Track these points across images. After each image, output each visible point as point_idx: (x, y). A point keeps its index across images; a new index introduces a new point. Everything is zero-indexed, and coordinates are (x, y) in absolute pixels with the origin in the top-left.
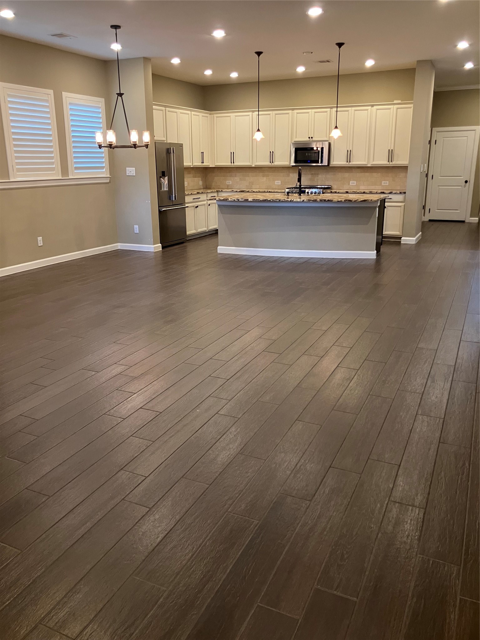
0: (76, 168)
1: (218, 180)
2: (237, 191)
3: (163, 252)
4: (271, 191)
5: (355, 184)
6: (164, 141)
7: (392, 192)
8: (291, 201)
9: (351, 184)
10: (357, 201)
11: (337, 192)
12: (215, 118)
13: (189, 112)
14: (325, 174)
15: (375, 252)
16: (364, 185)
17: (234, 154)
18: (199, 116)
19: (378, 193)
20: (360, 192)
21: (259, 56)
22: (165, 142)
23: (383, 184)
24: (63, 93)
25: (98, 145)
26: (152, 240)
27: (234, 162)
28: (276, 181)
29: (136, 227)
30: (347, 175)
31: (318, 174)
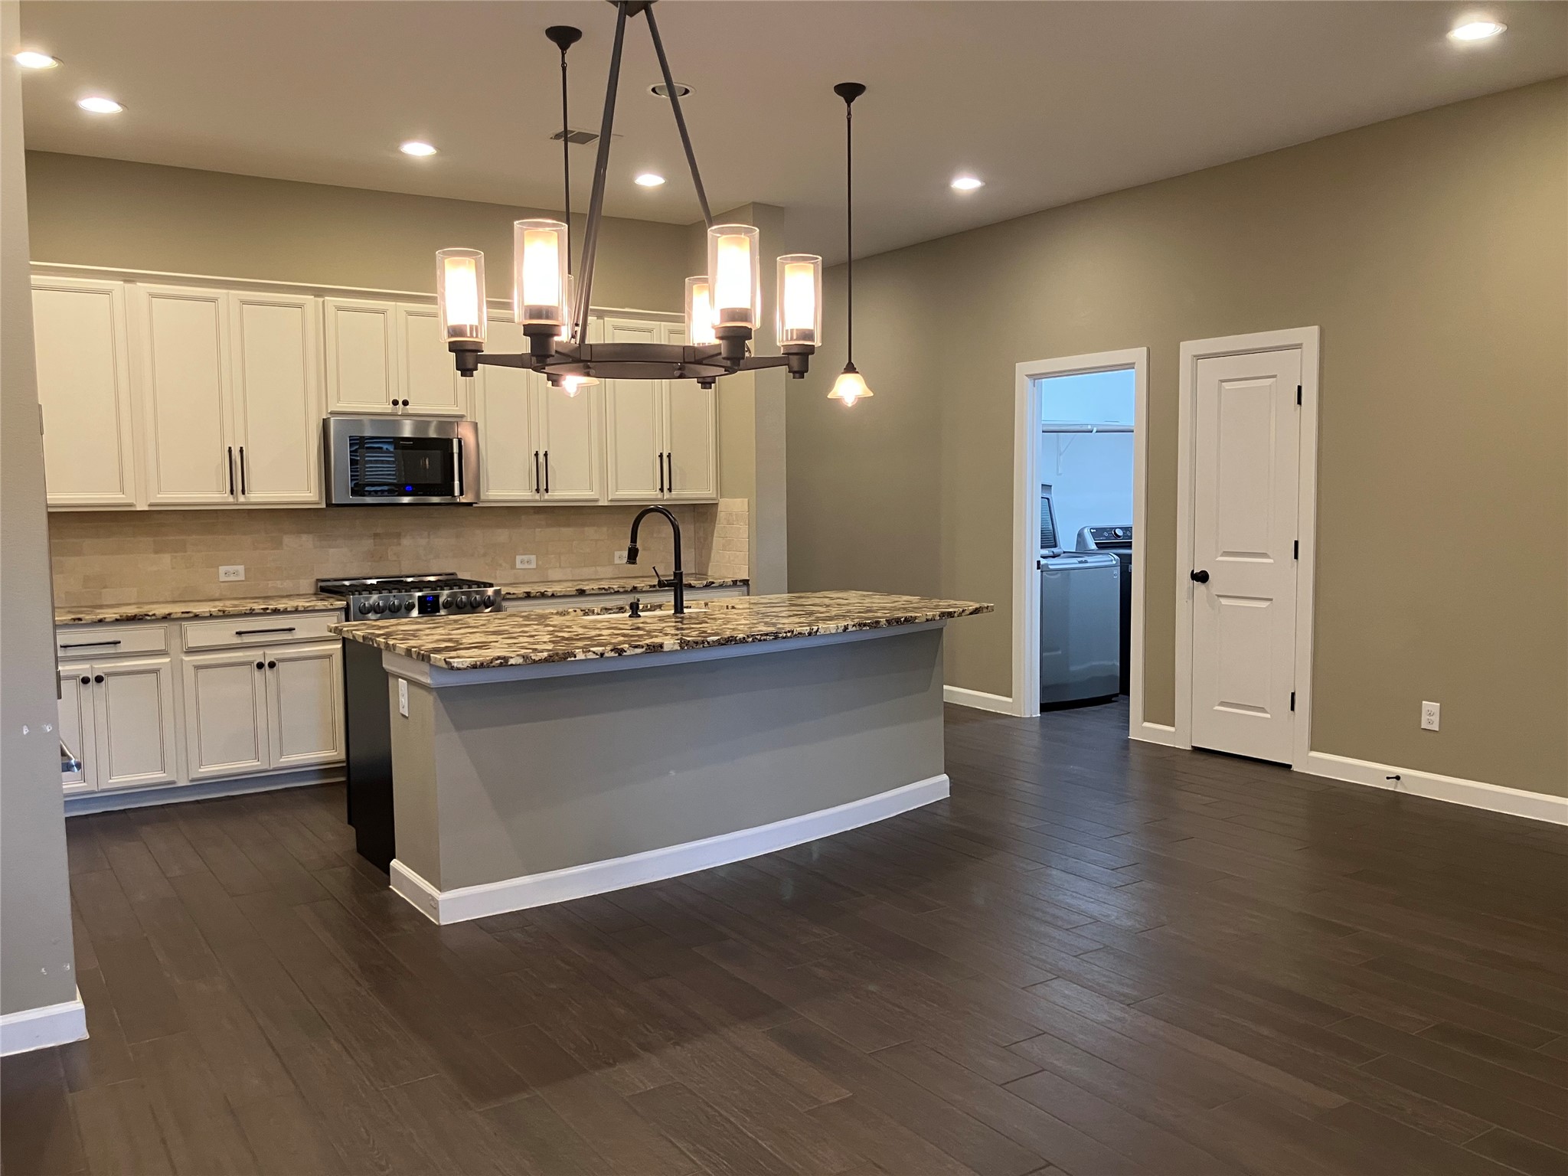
5: (533, 566)
9: (519, 565)
11: (550, 594)
14: (426, 533)
16: (560, 566)
20: (621, 590)
21: (564, 48)
30: (502, 535)
31: (398, 536)
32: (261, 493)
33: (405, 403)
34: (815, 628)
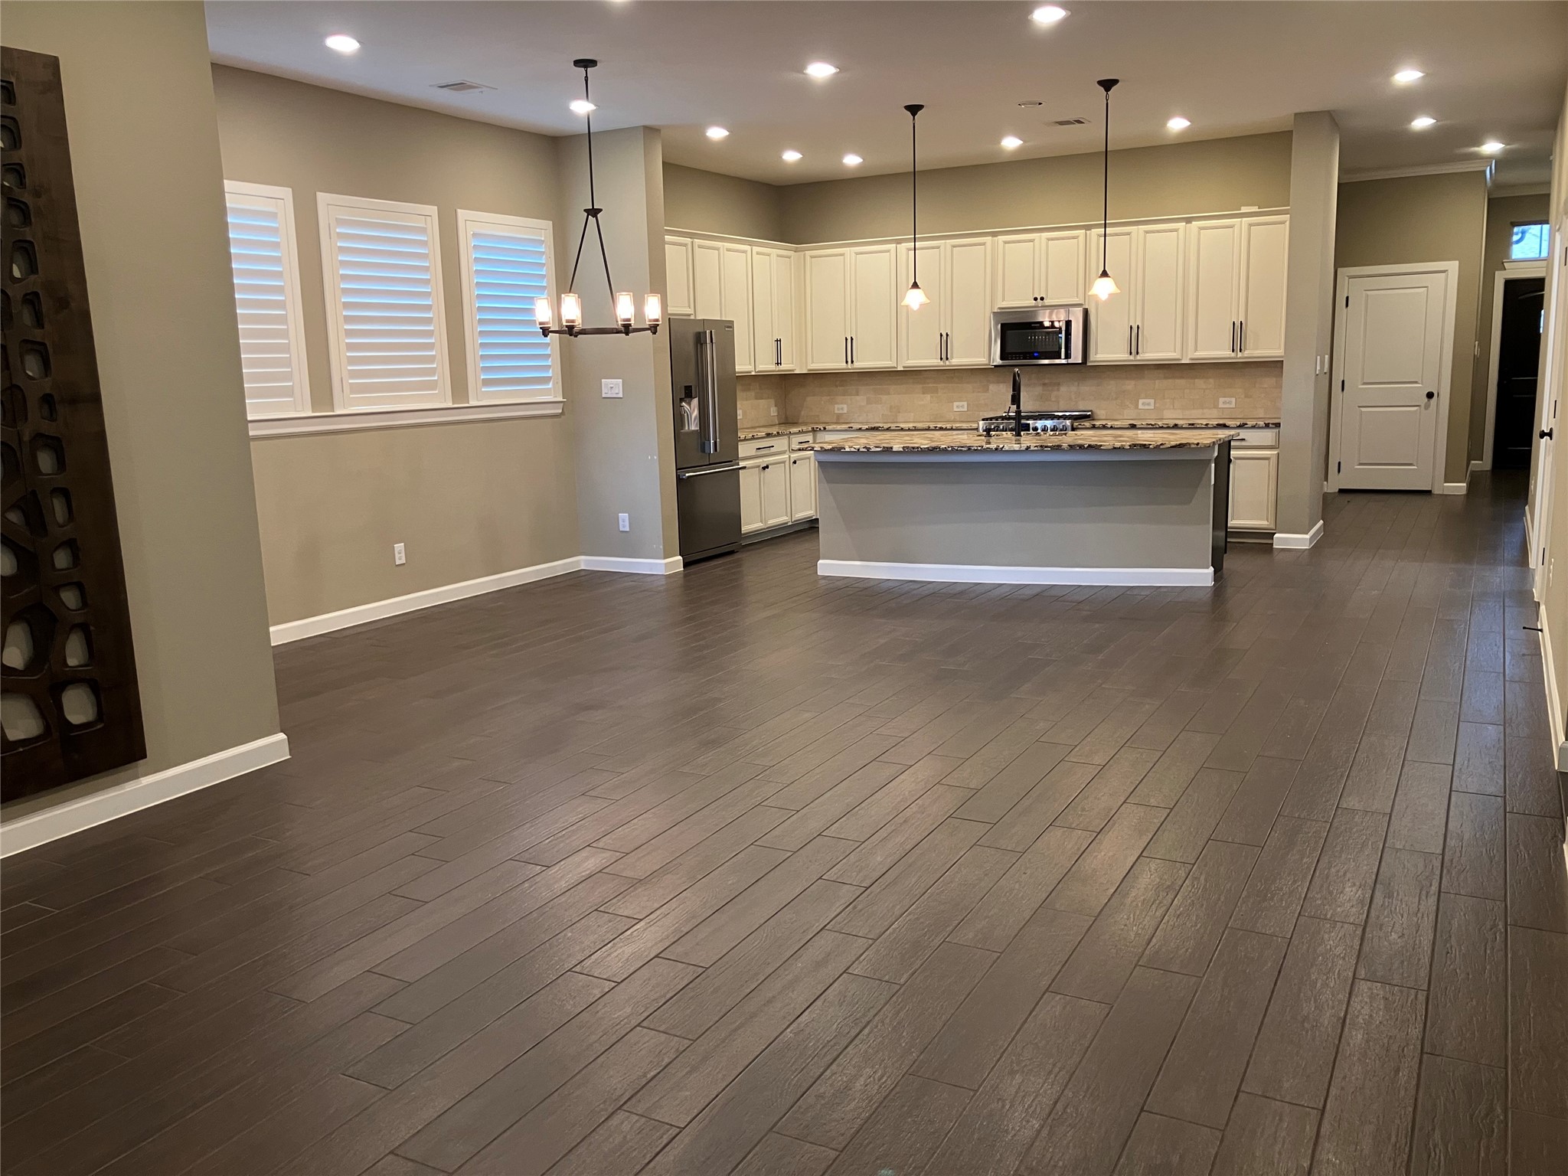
0: (487, 382)
1: (813, 403)
2: (860, 429)
3: (686, 575)
4: (944, 427)
5: (1152, 407)
6: (689, 315)
7: (1246, 424)
8: (996, 449)
9: (1140, 406)
10: (1161, 447)
11: (1109, 426)
12: (808, 258)
13: (747, 248)
14: (1076, 383)
15: (1212, 569)
16: (1173, 408)
17: (854, 341)
18: (769, 255)
19: (1209, 426)
20: (1165, 426)
21: (914, 114)
22: (692, 317)
23: (1221, 405)
24: (459, 211)
25: (541, 328)
26: (661, 547)
27: (854, 359)
28: (956, 404)
29: (624, 517)
30: (1129, 385)
31: (1059, 384)
32: (959, 359)
33: (1042, 299)
34: (1001, 446)
